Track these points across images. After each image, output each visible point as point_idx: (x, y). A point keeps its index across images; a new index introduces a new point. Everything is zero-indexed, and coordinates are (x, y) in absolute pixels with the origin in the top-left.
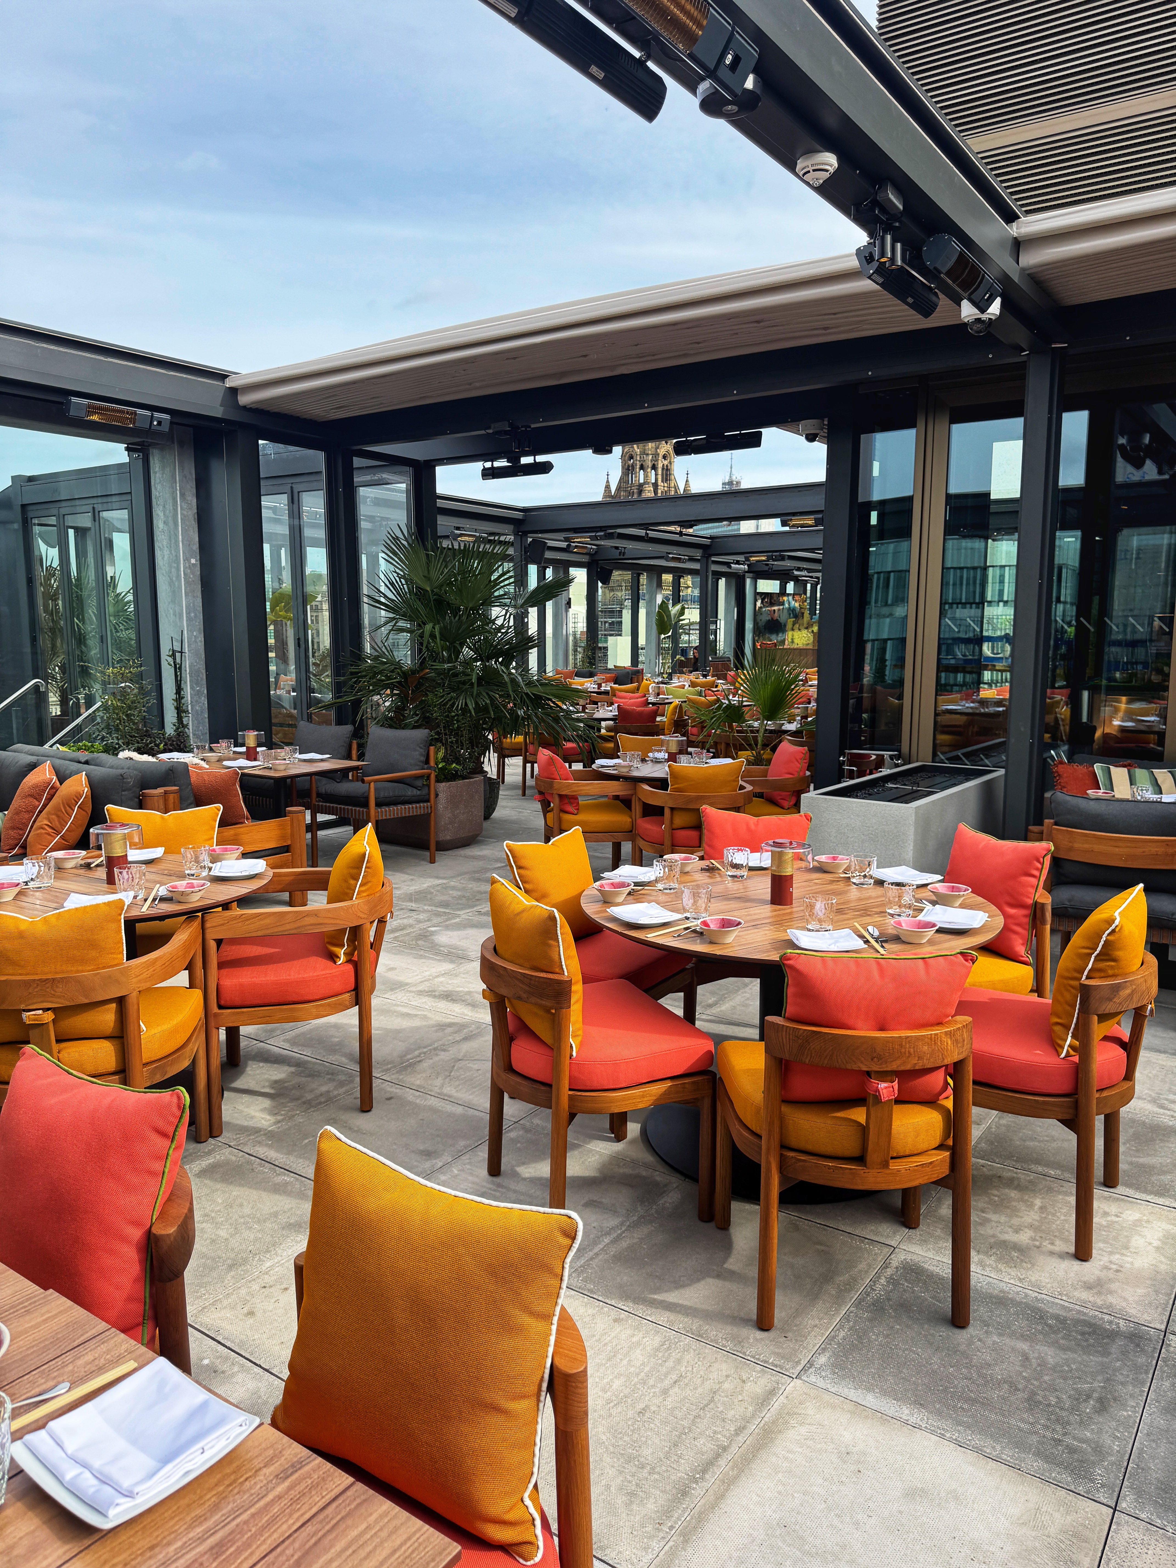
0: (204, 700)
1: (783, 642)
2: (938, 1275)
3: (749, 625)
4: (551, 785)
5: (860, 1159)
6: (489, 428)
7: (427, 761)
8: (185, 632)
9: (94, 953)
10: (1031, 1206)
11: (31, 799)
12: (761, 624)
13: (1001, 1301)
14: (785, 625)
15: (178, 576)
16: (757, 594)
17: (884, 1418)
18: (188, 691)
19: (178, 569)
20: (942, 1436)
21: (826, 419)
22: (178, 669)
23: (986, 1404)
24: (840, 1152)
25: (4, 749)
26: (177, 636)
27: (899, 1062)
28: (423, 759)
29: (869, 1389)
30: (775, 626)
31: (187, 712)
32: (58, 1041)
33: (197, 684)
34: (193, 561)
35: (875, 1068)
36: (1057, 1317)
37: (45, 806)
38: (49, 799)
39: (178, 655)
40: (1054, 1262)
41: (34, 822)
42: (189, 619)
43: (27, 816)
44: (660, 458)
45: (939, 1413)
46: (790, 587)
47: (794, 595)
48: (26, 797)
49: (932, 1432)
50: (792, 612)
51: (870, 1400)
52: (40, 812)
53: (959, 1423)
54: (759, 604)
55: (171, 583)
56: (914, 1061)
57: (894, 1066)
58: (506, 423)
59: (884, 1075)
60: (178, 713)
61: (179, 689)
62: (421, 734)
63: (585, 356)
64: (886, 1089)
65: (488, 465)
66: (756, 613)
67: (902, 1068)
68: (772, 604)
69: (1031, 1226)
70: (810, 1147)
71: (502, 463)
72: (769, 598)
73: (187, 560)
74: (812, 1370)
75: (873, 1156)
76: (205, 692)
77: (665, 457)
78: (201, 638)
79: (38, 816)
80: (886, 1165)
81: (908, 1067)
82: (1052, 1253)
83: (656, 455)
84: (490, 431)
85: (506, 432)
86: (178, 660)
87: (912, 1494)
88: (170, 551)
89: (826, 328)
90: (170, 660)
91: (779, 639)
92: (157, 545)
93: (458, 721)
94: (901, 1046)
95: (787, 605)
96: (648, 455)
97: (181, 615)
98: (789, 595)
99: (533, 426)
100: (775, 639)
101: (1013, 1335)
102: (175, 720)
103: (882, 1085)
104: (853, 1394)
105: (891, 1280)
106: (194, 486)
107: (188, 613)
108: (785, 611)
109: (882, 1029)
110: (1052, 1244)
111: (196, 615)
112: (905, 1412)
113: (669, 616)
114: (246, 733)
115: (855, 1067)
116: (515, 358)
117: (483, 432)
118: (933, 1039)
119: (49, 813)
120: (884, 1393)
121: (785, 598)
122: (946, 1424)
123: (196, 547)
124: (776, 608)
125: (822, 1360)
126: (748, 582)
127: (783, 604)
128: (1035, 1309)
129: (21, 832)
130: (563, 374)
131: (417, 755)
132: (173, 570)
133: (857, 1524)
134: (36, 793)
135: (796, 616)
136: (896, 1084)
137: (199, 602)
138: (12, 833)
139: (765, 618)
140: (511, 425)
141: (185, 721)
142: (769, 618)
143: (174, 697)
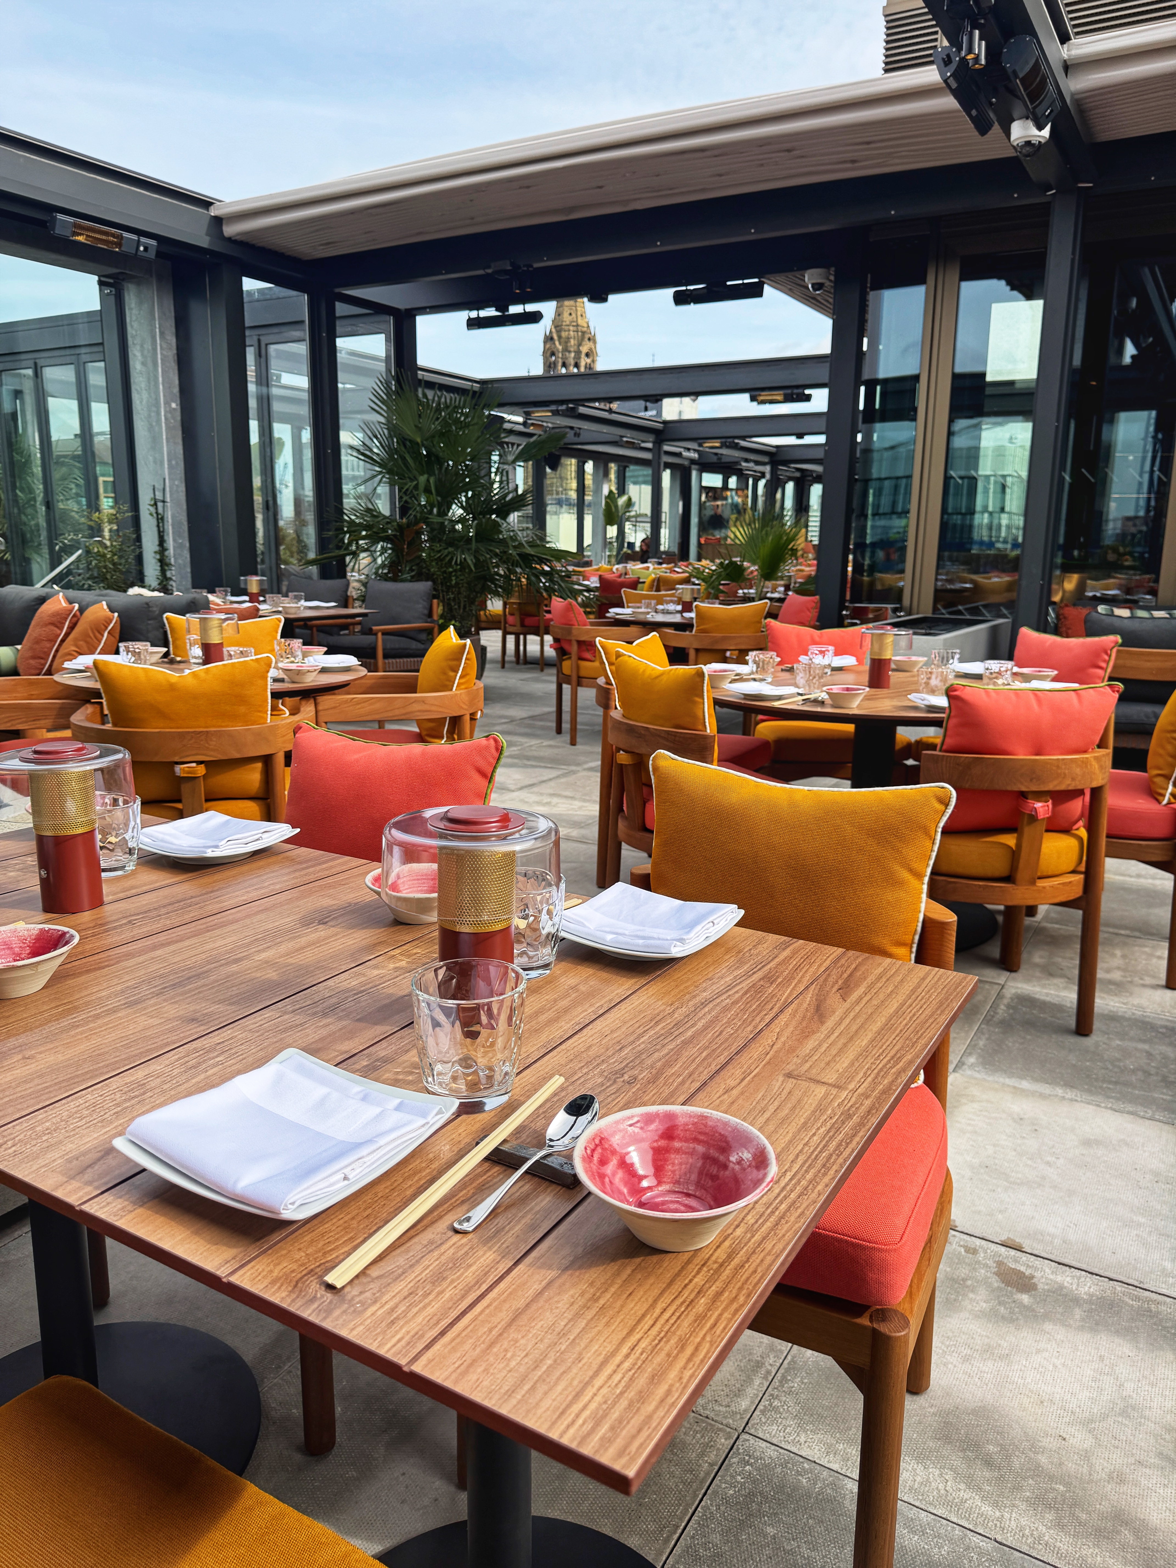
0: (187, 554)
1: (726, 538)
2: (1050, 1002)
3: (694, 520)
4: (569, 632)
5: (1009, 879)
6: (489, 267)
7: (430, 615)
8: (167, 481)
9: (242, 709)
10: (1113, 955)
11: (52, 628)
12: (705, 519)
13: (1113, 1018)
14: (728, 522)
15: (159, 421)
16: (703, 489)
17: (1043, 1096)
18: (170, 543)
19: (158, 413)
20: (1098, 1106)
21: (833, 269)
22: (160, 520)
23: (1126, 1084)
24: (990, 873)
25: (2, 586)
26: (159, 486)
27: (1055, 783)
28: (426, 612)
29: (1022, 1077)
30: (715, 522)
31: (169, 565)
32: (207, 800)
33: (180, 536)
34: (174, 405)
35: (1034, 788)
36: (1166, 1027)
37: (67, 635)
38: (72, 628)
39: (160, 505)
40: (1148, 992)
41: (57, 651)
42: (170, 467)
43: (48, 645)
44: (583, 356)
45: (1089, 1091)
46: (733, 482)
47: (737, 490)
48: (46, 625)
49: (1089, 1103)
50: (735, 507)
51: (1025, 1084)
52: (63, 641)
53: (1109, 1097)
54: (703, 498)
55: (151, 428)
56: (1068, 781)
57: (1051, 786)
58: (508, 262)
59: (1039, 795)
60: (161, 566)
61: (162, 541)
62: (424, 586)
63: (600, 187)
64: (1042, 808)
65: (474, 314)
66: (701, 506)
67: (1058, 788)
68: (715, 499)
69: (1118, 968)
70: (960, 870)
71: (490, 312)
72: (713, 493)
73: (167, 403)
74: (965, 1067)
75: (1022, 874)
76: (188, 545)
77: (587, 355)
78: (183, 488)
79: (60, 645)
80: (1033, 883)
81: (1062, 787)
82: (1144, 986)
83: (578, 353)
84: (489, 271)
85: (506, 272)
86: (160, 510)
87: (1087, 1143)
88: (149, 394)
89: (853, 162)
90: (153, 509)
91: (723, 535)
92: (134, 387)
93: (457, 577)
94: (1058, 767)
95: (730, 501)
96: (570, 352)
97: (162, 462)
98: (732, 490)
99: (536, 265)
100: (718, 534)
101: (1132, 1039)
102: (158, 573)
103: (1038, 805)
104: (1008, 1081)
105: (1009, 1006)
106: (173, 324)
107: (169, 461)
108: (729, 507)
109: (1037, 754)
110: (1142, 979)
111: (177, 463)
112: (1060, 1091)
113: (616, 506)
114: (249, 578)
115: (1015, 788)
116: (528, 187)
117: (481, 272)
118: (1085, 762)
119: (76, 640)
120: (1036, 1080)
121: (729, 493)
122: (1099, 1098)
123: (176, 390)
124: (719, 503)
125: (972, 1060)
126: (694, 474)
127: (726, 499)
128: (1143, 1022)
129: (42, 661)
130: (573, 209)
131: (421, 607)
132: (153, 414)
133: (1048, 1163)
134: (57, 620)
135: (739, 512)
136: (1050, 803)
137: (180, 449)
138: (32, 662)
139: (709, 513)
140: (512, 264)
141: (168, 574)
142: (712, 513)
143: (157, 548)
